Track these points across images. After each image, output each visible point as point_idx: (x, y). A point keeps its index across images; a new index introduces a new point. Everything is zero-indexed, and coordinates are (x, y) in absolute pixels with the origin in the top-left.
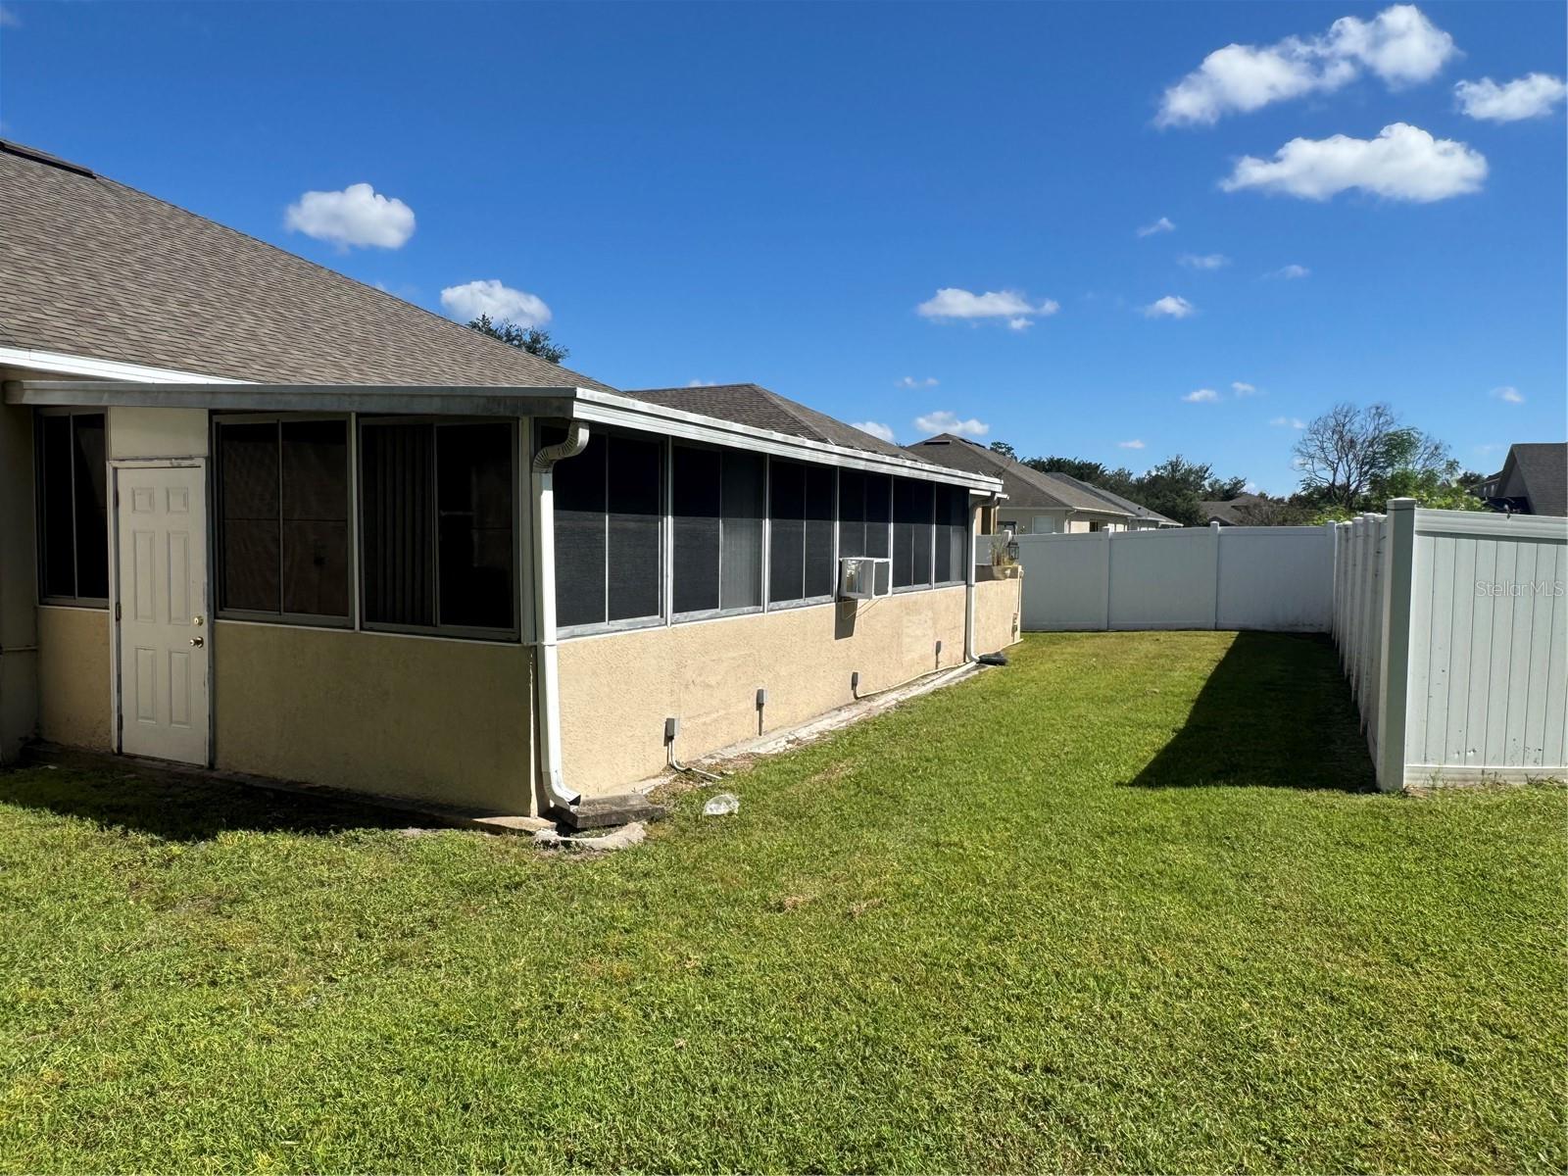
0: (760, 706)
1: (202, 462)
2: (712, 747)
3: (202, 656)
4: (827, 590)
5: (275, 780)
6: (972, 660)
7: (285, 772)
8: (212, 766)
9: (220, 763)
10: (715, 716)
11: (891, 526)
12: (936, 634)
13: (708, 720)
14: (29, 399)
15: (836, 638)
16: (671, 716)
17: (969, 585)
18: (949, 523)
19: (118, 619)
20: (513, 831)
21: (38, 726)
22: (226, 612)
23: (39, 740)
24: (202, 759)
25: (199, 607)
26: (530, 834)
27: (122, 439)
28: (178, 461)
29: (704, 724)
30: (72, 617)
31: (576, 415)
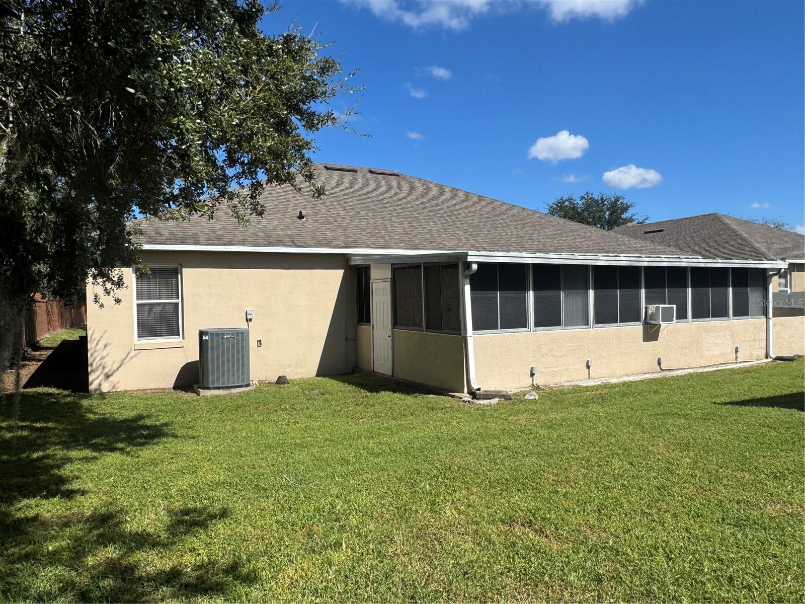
0: (588, 367)
1: (389, 280)
2: (558, 381)
3: (390, 340)
4: (637, 318)
5: (406, 380)
6: (771, 358)
7: (409, 378)
8: (393, 376)
9: (395, 375)
10: (560, 368)
11: (689, 290)
12: (734, 343)
13: (556, 370)
14: (353, 263)
15: (644, 341)
16: (532, 366)
17: (767, 318)
18: (746, 286)
19: (373, 329)
20: (458, 397)
21: (357, 363)
22: (396, 327)
23: (357, 367)
24: (391, 374)
25: (390, 326)
26: (461, 398)
27: (375, 274)
28: (384, 280)
29: (554, 371)
30: (363, 328)
31: (469, 260)
